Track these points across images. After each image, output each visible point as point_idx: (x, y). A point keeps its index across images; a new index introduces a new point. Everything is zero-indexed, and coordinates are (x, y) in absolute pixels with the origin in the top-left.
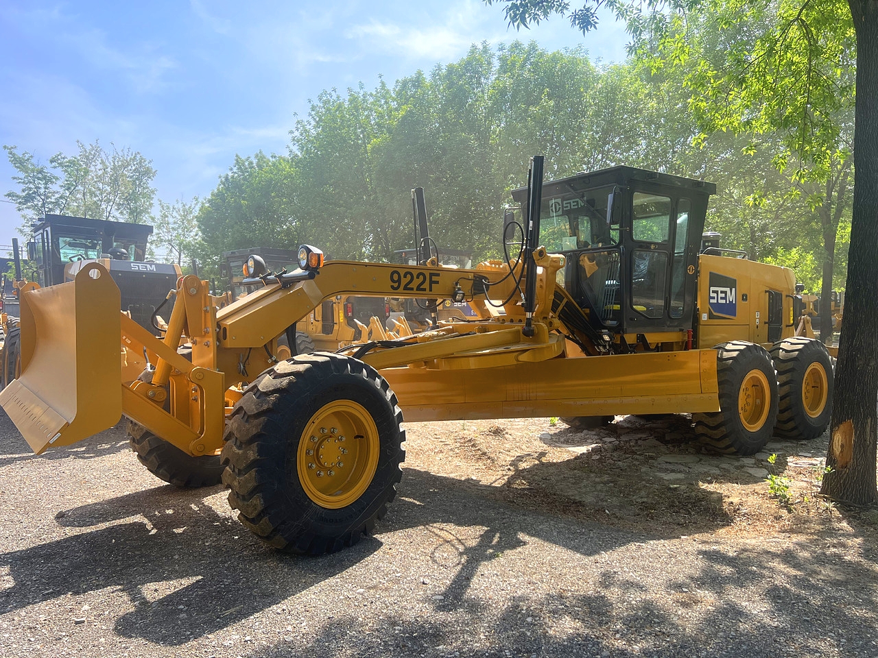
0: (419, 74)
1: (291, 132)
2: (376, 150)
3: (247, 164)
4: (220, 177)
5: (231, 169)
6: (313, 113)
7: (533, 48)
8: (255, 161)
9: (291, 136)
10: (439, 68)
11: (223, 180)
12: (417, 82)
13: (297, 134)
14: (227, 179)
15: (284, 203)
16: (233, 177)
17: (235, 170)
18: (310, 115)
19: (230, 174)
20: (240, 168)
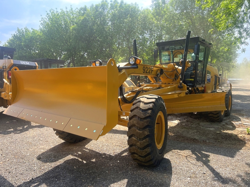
0: (86, 7)
1: (40, 21)
2: (74, 29)
3: (21, 31)
4: (12, 35)
5: (16, 32)
6: (47, 16)
7: (122, 2)
8: (24, 30)
9: (40, 23)
10: (93, 5)
11: (13, 36)
12: (85, 9)
13: (42, 22)
14: (14, 35)
15: (38, 44)
16: (16, 35)
17: (17, 32)
18: (46, 16)
19: (16, 34)
20: (19, 32)
